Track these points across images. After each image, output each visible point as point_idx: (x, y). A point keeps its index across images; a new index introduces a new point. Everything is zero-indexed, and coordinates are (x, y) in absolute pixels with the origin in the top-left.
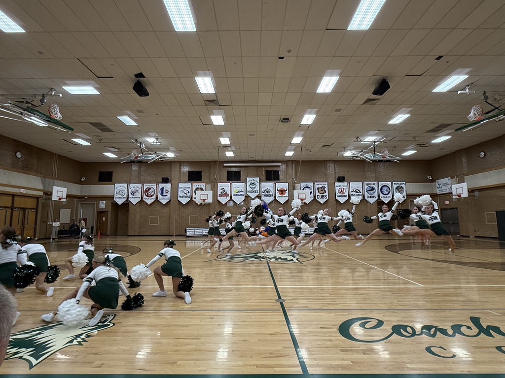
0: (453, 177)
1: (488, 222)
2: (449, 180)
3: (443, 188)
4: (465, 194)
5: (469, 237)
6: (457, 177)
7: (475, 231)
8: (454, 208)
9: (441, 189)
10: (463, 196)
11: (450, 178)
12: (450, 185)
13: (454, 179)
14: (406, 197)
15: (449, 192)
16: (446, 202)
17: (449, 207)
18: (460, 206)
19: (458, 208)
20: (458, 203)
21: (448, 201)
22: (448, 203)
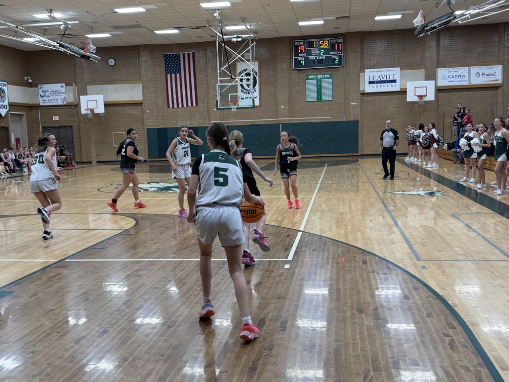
0: (71, 85)
1: (115, 144)
2: (62, 87)
3: (51, 98)
4: (101, 110)
5: (91, 162)
6: (76, 85)
7: (98, 155)
8: (67, 127)
9: (47, 99)
10: (96, 111)
11: (64, 84)
12: (64, 95)
13: (70, 87)
14: (8, 106)
15: (62, 104)
16: (53, 117)
17: (59, 125)
18: (78, 124)
19: (73, 126)
20: (73, 119)
21: (58, 117)
22: (58, 120)
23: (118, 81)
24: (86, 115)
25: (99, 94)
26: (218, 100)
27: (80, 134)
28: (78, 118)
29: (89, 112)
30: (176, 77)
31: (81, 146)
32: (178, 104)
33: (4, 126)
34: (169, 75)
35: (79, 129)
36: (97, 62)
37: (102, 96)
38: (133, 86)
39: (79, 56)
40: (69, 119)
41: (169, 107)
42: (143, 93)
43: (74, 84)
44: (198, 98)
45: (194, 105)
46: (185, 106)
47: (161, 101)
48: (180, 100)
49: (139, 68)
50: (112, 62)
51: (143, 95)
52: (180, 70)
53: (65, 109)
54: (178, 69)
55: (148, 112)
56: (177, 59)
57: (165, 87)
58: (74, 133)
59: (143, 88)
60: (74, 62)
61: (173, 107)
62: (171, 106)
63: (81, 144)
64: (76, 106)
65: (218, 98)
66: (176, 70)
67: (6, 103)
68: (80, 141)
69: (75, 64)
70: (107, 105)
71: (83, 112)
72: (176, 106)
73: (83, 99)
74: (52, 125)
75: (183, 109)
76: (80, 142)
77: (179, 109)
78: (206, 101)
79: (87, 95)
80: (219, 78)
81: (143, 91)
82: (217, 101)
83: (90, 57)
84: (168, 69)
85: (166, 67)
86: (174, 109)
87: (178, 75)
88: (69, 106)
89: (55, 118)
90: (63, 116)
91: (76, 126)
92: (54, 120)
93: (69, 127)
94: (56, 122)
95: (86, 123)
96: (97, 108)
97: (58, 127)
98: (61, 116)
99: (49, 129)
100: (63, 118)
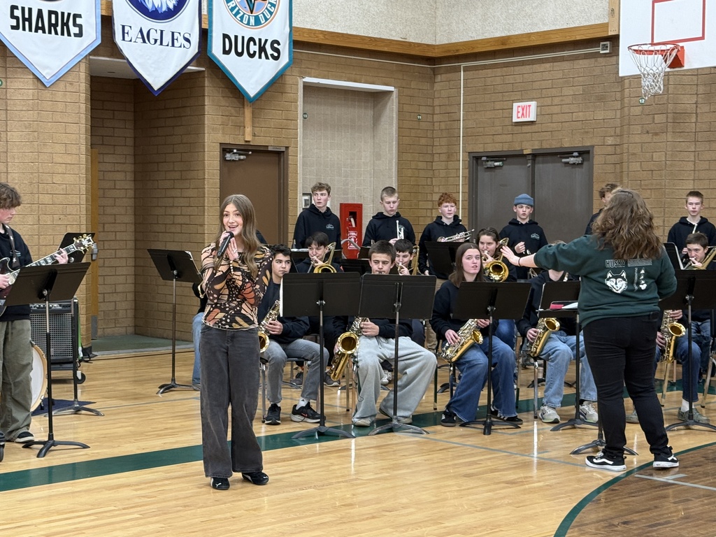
8: (568, 154)
14: (285, 48)
16: (515, 105)
17: (537, 145)
18: (618, 141)
19: (597, 151)
20: (600, 115)
21: (533, 104)
22: (532, 118)
28: (622, 107)
33: (259, 141)
40: (581, 116)
53: (566, 65)
58: (596, 186)
64: (616, 41)
67: (276, 30)
74: (506, 148)
88: (587, 44)
89: (520, 109)
90: (556, 101)
91: (610, 150)
92: (515, 120)
93: (577, 157)
94: (525, 129)
95: (656, 134)
96: (702, 38)
97: (530, 157)
98: (548, 101)
99: (496, 164)
100: (556, 109)
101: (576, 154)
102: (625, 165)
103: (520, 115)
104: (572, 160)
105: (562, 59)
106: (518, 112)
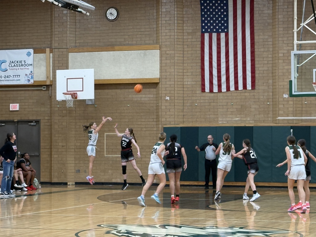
0: (42, 51)
1: (108, 152)
2: (29, 54)
3: (10, 72)
4: (88, 94)
5: (66, 184)
6: (51, 51)
7: (78, 171)
8: (31, 122)
9: (3, 74)
10: (81, 96)
11: (31, 51)
12: (31, 68)
13: (41, 56)
15: (26, 83)
16: (11, 105)
17: (19, 119)
18: (49, 118)
19: (42, 121)
20: (43, 109)
21: (18, 105)
22: (18, 109)
23: (121, 45)
24: (64, 102)
25: (88, 67)
26: (293, 79)
27: (51, 134)
28: (51, 107)
29: (69, 97)
30: (219, 39)
31: (51, 155)
32: (220, 86)
34: (207, 36)
35: (51, 125)
36: (88, 14)
37: (93, 69)
38: (145, 55)
39: (60, 5)
40: (36, 109)
41: (203, 90)
42: (161, 67)
43: (48, 50)
44: (257, 75)
45: (249, 87)
46: (232, 88)
47: (192, 81)
48: (224, 79)
49: (157, 24)
50: (112, 14)
51: (161, 69)
52: (227, 27)
53: (30, 92)
54: (223, 25)
55: (168, 98)
56: (222, 8)
57: (200, 55)
58: (42, 133)
59: (161, 56)
60: (51, 14)
61: (211, 91)
62: (207, 89)
63: (51, 152)
64: (48, 86)
65: (294, 76)
66: (220, 27)
68: (51, 146)
69: (52, 17)
70: (99, 86)
71: (60, 97)
72: (216, 89)
73: (61, 75)
74: (7, 119)
75: (229, 94)
76: (51, 148)
77: (220, 94)
78: (271, 81)
79: (67, 68)
80: (296, 42)
81: (161, 63)
82: (291, 82)
83: (77, 7)
84: (206, 24)
85: (203, 22)
86: (212, 95)
87: (223, 35)
88: (37, 86)
89: (13, 106)
90: (26, 104)
91: (47, 121)
92: (11, 109)
93: (34, 123)
94: (15, 113)
95: (63, 117)
96: (83, 91)
97: (17, 122)
98: (23, 104)
99: (3, 124)
100: (26, 107)
101: (34, 122)
102: (53, 126)
103: (13, 108)
104: (32, 124)
105: (29, 90)
106: (12, 107)
